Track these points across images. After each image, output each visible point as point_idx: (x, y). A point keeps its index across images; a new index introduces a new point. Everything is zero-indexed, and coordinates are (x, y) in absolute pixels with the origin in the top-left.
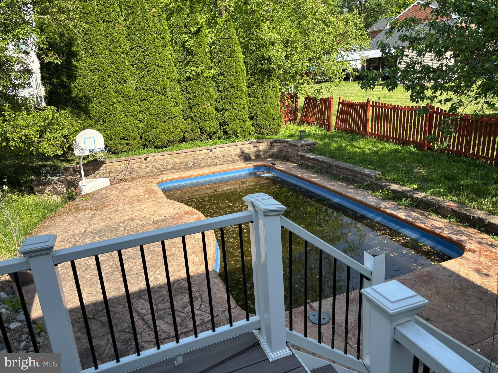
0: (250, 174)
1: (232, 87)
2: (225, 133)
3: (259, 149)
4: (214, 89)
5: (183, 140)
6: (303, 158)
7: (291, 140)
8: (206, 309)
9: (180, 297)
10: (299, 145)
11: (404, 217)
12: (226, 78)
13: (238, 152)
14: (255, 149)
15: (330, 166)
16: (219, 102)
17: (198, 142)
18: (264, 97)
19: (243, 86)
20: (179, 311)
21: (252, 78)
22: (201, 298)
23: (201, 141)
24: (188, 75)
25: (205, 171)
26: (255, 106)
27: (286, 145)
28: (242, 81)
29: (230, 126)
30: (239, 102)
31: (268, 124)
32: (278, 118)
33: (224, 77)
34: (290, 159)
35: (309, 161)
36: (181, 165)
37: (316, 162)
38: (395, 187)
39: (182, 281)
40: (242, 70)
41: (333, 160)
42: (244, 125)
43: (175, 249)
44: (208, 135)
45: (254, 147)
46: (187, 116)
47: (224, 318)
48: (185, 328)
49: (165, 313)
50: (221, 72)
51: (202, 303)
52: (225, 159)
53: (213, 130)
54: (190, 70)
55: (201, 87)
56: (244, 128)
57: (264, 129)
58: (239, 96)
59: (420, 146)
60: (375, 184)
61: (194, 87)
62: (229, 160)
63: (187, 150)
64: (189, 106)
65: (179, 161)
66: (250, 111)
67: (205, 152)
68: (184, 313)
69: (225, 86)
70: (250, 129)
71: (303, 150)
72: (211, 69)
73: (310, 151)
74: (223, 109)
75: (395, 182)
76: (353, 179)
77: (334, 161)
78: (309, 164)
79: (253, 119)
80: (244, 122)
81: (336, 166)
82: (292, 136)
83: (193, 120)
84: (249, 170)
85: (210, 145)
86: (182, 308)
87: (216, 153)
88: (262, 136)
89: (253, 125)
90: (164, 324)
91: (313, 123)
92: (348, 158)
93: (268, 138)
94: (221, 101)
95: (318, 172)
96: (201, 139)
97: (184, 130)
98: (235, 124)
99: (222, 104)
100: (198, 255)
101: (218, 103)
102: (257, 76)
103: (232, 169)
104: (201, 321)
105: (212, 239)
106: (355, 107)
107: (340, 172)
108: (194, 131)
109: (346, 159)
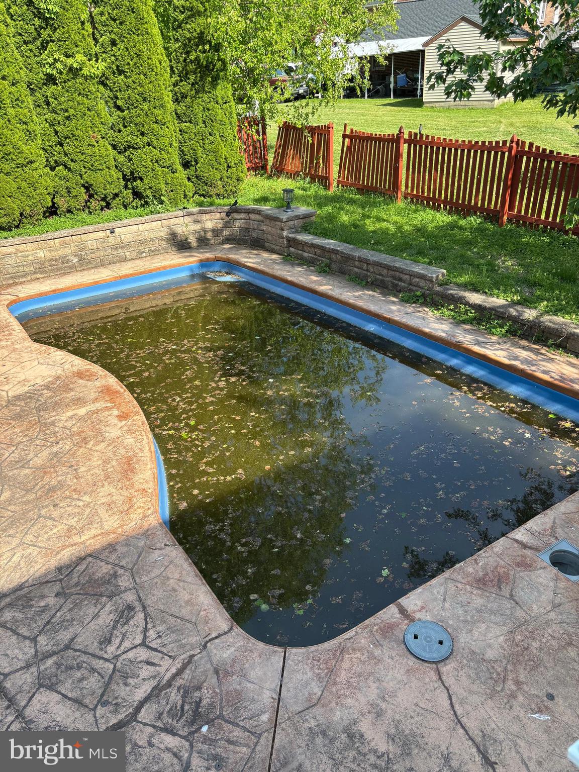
0: (193, 276)
1: (144, 100)
2: (137, 194)
3: (206, 227)
4: (106, 102)
5: (52, 211)
6: (292, 243)
7: (266, 208)
8: (159, 641)
9: (91, 611)
10: (284, 217)
11: (506, 361)
12: (130, 80)
13: (164, 233)
14: (197, 227)
15: (347, 258)
16: (120, 131)
17: (84, 215)
18: (208, 122)
19: (166, 98)
20: (94, 656)
21: (181, 81)
22: (144, 608)
23: (90, 213)
24: (49, 71)
25: (104, 274)
26: (190, 139)
27: (258, 217)
28: (163, 87)
29: (146, 181)
30: (161, 132)
31: (218, 176)
32: (236, 164)
33: (126, 77)
34: (267, 244)
35: (305, 248)
36: (54, 263)
37: (318, 251)
38: (475, 298)
39: (90, 559)
40: (160, 63)
41: (351, 246)
42: (172, 178)
43: (64, 469)
44: (104, 199)
45: (196, 222)
46: (56, 161)
47: (209, 666)
48: (115, 712)
49: (58, 665)
50: (118, 67)
51: (146, 623)
52: (142, 248)
53: (112, 190)
54: (51, 61)
55: (79, 98)
56: (172, 184)
57: (211, 186)
58: (159, 118)
59: (493, 216)
60: (437, 293)
61: (63, 99)
62: (150, 250)
63: (64, 232)
64: (56, 139)
65: (49, 255)
66: (182, 151)
67: (101, 234)
68: (106, 660)
69: (129, 98)
70: (185, 186)
71: (291, 228)
72: (97, 61)
73: (305, 229)
74: (129, 147)
75: (475, 288)
76: (392, 283)
77: (354, 249)
78: (306, 254)
79: (188, 167)
80: (173, 173)
81: (360, 260)
82: (264, 199)
83: (69, 170)
84: (191, 269)
85: (108, 220)
86: (101, 643)
87: (123, 237)
88: (208, 200)
89: (189, 179)
90: (58, 703)
91: (297, 174)
92: (377, 243)
93: (220, 205)
94: (123, 129)
95: (325, 272)
96: (89, 208)
97: (51, 190)
98: (155, 176)
99: (126, 136)
100: (120, 485)
101: (117, 134)
102: (192, 78)
103: (159, 268)
104: (153, 683)
105: (145, 441)
106: (375, 142)
107: (367, 270)
108: (74, 193)
109: (375, 243)
